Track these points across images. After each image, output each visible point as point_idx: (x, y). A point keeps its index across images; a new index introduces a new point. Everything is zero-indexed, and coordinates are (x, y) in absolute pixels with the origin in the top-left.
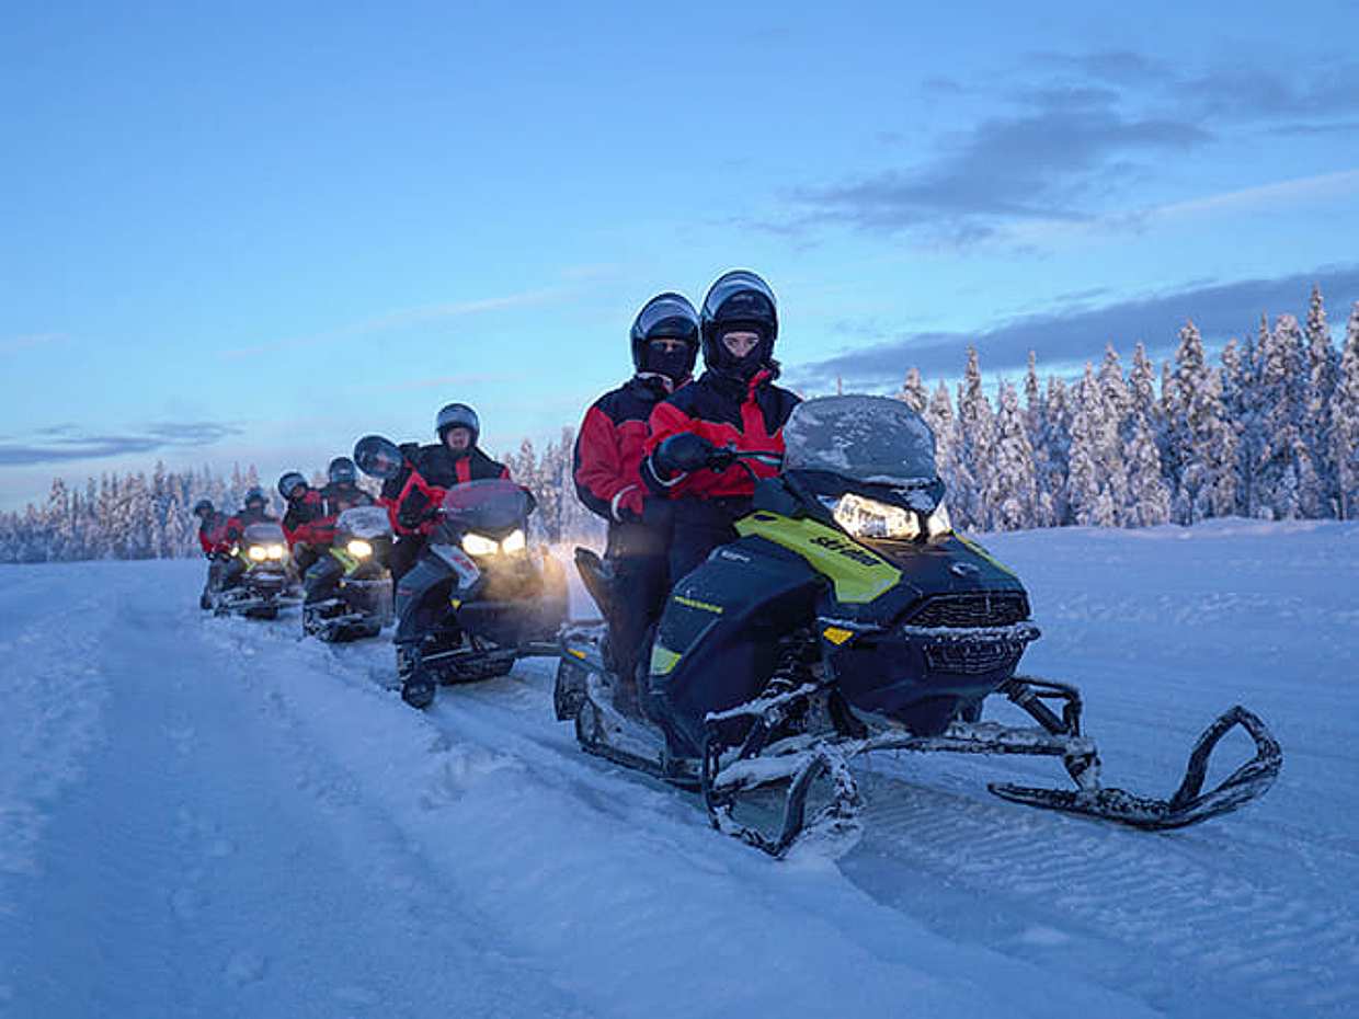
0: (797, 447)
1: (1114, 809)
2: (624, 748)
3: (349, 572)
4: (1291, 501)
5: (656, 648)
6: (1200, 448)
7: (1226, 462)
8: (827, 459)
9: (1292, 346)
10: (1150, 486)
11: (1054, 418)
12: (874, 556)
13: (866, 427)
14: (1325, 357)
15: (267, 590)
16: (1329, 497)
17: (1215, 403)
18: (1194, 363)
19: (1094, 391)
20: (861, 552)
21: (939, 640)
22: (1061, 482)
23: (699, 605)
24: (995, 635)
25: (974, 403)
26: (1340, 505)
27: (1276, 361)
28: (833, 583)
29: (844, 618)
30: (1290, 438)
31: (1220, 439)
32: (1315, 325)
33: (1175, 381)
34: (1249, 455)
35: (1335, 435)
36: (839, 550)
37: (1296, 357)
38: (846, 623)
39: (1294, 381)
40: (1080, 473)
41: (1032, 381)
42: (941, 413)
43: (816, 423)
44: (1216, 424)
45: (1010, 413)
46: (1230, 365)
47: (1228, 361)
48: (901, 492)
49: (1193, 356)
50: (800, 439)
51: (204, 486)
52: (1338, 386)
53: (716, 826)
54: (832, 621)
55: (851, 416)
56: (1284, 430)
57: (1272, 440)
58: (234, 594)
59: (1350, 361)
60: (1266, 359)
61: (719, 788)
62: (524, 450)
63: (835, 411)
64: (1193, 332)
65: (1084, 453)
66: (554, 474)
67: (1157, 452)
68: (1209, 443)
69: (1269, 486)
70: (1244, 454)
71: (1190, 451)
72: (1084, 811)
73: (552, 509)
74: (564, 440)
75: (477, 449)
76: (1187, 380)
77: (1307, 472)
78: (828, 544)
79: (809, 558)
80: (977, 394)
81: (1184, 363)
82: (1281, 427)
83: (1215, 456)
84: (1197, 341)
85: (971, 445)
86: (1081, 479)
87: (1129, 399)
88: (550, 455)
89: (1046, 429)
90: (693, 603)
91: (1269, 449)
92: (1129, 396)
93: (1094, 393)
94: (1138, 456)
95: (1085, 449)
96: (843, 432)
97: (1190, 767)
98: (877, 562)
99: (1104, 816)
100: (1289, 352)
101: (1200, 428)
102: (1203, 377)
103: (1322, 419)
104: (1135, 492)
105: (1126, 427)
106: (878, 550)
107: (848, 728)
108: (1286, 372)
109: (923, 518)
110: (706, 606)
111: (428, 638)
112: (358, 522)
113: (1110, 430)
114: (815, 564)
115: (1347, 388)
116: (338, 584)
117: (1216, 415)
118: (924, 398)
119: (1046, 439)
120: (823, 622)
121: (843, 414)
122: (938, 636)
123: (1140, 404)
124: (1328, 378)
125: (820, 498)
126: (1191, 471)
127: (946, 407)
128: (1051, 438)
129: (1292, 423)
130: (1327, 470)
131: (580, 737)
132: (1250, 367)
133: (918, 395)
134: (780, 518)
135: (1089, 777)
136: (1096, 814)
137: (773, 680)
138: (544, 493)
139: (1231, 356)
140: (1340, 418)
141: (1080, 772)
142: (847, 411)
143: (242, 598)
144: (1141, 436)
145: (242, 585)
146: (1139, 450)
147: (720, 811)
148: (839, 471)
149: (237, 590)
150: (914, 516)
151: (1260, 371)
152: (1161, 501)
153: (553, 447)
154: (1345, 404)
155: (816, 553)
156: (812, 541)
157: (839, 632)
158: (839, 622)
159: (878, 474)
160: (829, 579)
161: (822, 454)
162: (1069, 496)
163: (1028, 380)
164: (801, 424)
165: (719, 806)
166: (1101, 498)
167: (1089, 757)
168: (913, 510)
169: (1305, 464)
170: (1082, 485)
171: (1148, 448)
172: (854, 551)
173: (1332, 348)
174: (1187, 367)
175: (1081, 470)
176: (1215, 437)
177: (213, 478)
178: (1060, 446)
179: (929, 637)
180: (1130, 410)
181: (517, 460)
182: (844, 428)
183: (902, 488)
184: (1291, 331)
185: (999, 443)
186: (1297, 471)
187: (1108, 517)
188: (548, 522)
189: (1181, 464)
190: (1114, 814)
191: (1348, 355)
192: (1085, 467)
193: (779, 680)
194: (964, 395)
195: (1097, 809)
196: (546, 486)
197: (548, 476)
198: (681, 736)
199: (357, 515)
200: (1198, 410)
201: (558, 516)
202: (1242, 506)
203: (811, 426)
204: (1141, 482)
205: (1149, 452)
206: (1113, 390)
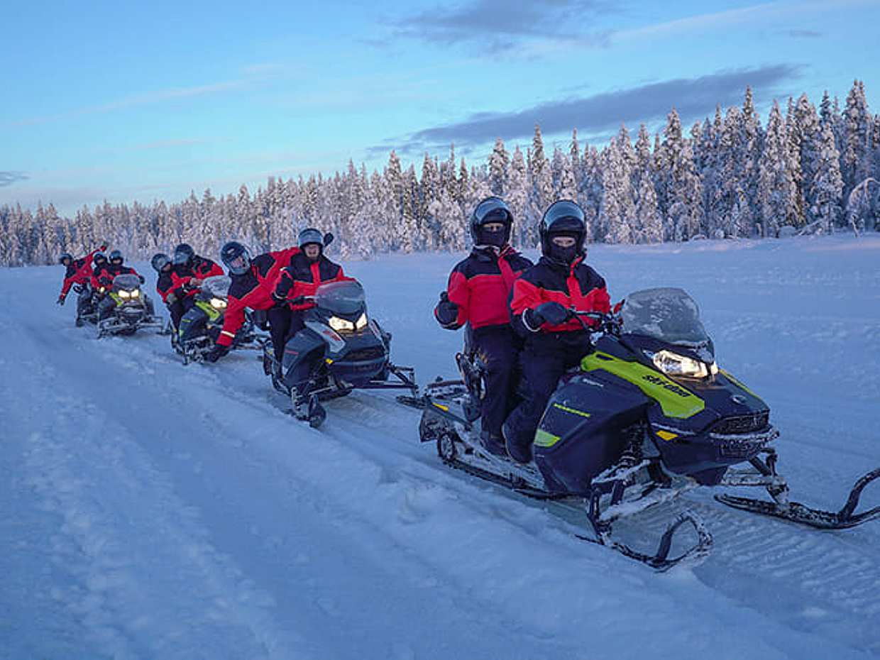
0: (630, 322)
1: (801, 517)
2: (473, 464)
3: (213, 319)
4: (735, 226)
5: (539, 431)
6: (680, 192)
7: (696, 200)
8: (650, 329)
9: (737, 127)
10: (651, 217)
11: (590, 172)
12: (685, 390)
13: (667, 308)
14: (756, 134)
15: (131, 319)
16: (756, 222)
17: (690, 163)
18: (676, 136)
19: (616, 156)
20: (677, 388)
21: (732, 443)
22: (595, 213)
23: (573, 411)
24: (761, 439)
25: (539, 162)
26: (762, 227)
27: (727, 136)
28: (659, 404)
29: (671, 427)
30: (734, 185)
31: (692, 186)
32: (747, 111)
33: (664, 148)
34: (708, 196)
35: (762, 184)
36: (662, 385)
37: (738, 134)
38: (672, 430)
39: (738, 149)
40: (609, 210)
41: (575, 147)
42: (519, 170)
43: (639, 306)
44: (690, 176)
45: (567, 172)
46: (696, 136)
47: (696, 134)
48: (695, 350)
49: (675, 132)
50: (632, 317)
51: (18, 217)
52: (764, 152)
53: (602, 543)
54: (661, 427)
55: (658, 301)
56: (731, 180)
57: (723, 187)
58: (110, 322)
59: (771, 137)
60: (721, 135)
61: (602, 521)
62: (242, 192)
63: (647, 299)
64: (675, 116)
65: (613, 197)
66: (264, 208)
67: (655, 196)
68: (685, 188)
69: (720, 215)
70: (705, 195)
71: (674, 193)
72: (783, 517)
73: (263, 232)
74: (269, 184)
75: (323, 256)
76: (671, 147)
77: (744, 207)
78: (655, 380)
79: (642, 387)
80: (540, 156)
81: (669, 137)
82: (728, 178)
83: (689, 197)
84: (677, 122)
85: (539, 190)
86: (610, 214)
87: (636, 159)
88: (260, 195)
89: (586, 180)
90: (568, 409)
91: (720, 191)
92: (636, 157)
93: (616, 157)
94: (644, 198)
95: (613, 195)
96: (655, 312)
97: (850, 498)
98: (689, 395)
99: (795, 520)
100: (735, 130)
101: (680, 179)
102: (681, 145)
103: (753, 174)
104: (642, 221)
105: (636, 176)
106: (685, 385)
107: (660, 478)
108: (733, 143)
109: (708, 365)
110: (578, 412)
111: (311, 382)
112: (216, 286)
113: (626, 180)
114: (647, 392)
115: (769, 154)
116: (206, 327)
117: (689, 170)
118: (507, 158)
119: (585, 186)
120: (655, 427)
121: (654, 301)
122: (730, 441)
123: (643, 163)
124: (758, 147)
125: (645, 352)
126: (675, 207)
127: (522, 165)
128: (588, 185)
129: (736, 176)
130: (755, 205)
131: (441, 455)
132: (708, 138)
133: (502, 156)
134: (616, 359)
135: (784, 498)
136: (790, 519)
137: (624, 457)
138: (258, 222)
139: (697, 131)
140: (765, 173)
141: (777, 494)
142: (655, 298)
143: (114, 324)
144: (646, 185)
145: (114, 316)
146: (645, 195)
147: (604, 535)
148: (656, 337)
149: (112, 319)
150: (703, 365)
151: (717, 141)
152: (658, 228)
153: (262, 191)
154: (767, 164)
155: (648, 386)
156: (644, 378)
157: (668, 434)
158: (667, 428)
159: (680, 339)
160: (656, 401)
161: (646, 326)
162: (600, 223)
163: (572, 146)
164: (631, 307)
165: (603, 531)
166: (623, 226)
167: (782, 487)
168: (702, 361)
169: (744, 203)
170: (611, 217)
171: (650, 193)
172: (673, 387)
173: (761, 128)
174: (671, 139)
175: (610, 209)
176: (688, 185)
177: (23, 211)
178: (594, 190)
179: (726, 441)
180: (637, 167)
181: (237, 200)
182: (655, 310)
183: (694, 348)
184: (736, 117)
185: (560, 191)
186: (739, 206)
187: (626, 237)
188: (261, 241)
189: (667, 200)
190: (801, 520)
191: (770, 133)
192: (613, 206)
193: (628, 457)
194: (531, 156)
195: (790, 516)
196: (258, 217)
197: (260, 210)
198: (558, 482)
199: (214, 281)
200: (679, 168)
201: (268, 237)
202: (705, 230)
203: (636, 308)
204: (646, 215)
205: (651, 196)
206: (626, 154)
